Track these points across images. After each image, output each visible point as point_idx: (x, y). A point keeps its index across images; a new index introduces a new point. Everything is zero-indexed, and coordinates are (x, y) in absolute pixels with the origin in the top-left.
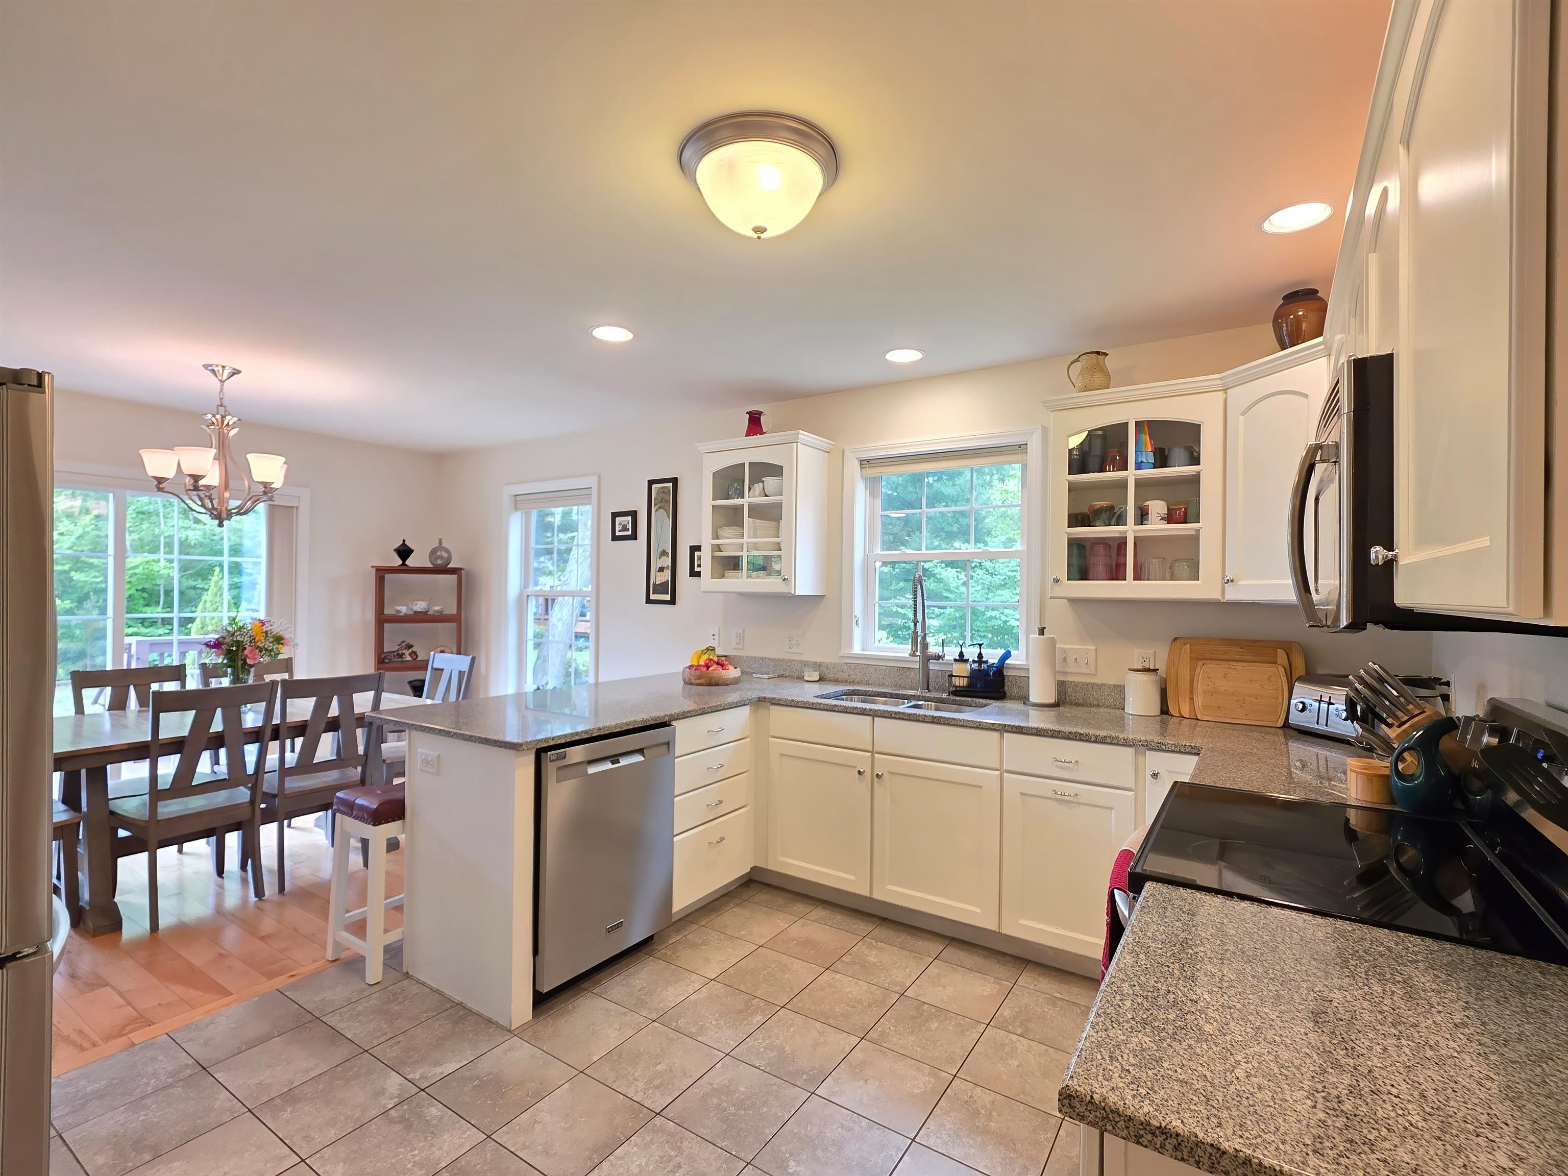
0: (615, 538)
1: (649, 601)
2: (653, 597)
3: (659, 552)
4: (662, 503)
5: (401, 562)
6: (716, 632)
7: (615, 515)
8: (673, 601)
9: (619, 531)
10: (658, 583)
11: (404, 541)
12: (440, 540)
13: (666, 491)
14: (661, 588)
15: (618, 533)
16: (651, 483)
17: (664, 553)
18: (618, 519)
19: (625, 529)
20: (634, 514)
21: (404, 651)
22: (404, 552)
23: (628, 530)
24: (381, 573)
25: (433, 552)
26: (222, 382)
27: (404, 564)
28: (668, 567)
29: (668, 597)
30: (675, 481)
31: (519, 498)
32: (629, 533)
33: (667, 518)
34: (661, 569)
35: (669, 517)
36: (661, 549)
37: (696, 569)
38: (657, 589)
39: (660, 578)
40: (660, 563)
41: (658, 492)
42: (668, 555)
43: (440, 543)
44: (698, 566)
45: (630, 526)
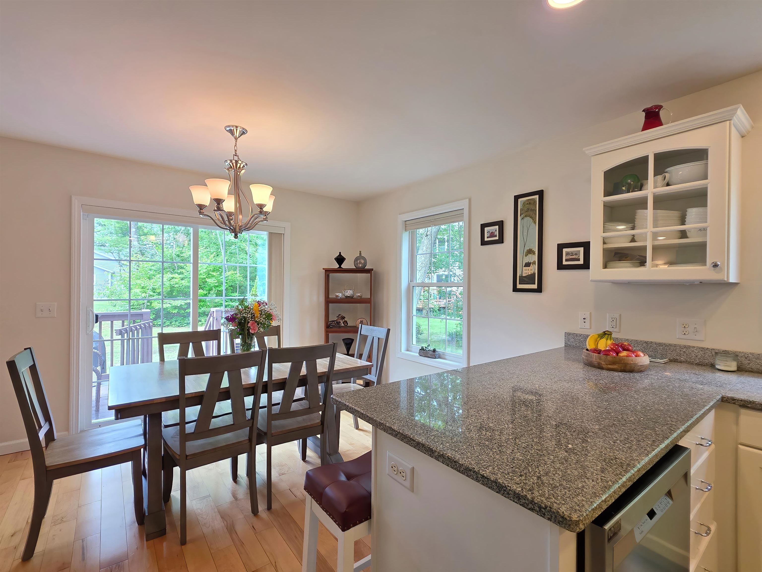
0: (484, 243)
1: (515, 289)
2: (519, 286)
3: (525, 251)
4: (528, 212)
5: (338, 266)
6: (587, 316)
7: (483, 226)
8: (539, 290)
9: (488, 238)
10: (524, 275)
11: (340, 253)
12: (360, 252)
13: (532, 202)
14: (529, 279)
15: (486, 239)
16: (517, 198)
17: (530, 252)
18: (486, 229)
19: (492, 235)
20: (501, 224)
21: (340, 321)
22: (340, 260)
23: (496, 236)
24: (328, 272)
25: (356, 259)
26: (236, 139)
27: (340, 267)
28: (534, 263)
29: (535, 286)
30: (541, 193)
31: (407, 223)
32: (497, 238)
33: (533, 224)
34: (528, 265)
35: (535, 223)
36: (527, 248)
37: (565, 263)
38: (524, 280)
39: (527, 271)
40: (526, 260)
41: (524, 204)
42: (534, 253)
43: (360, 254)
44: (567, 260)
45: (497, 233)
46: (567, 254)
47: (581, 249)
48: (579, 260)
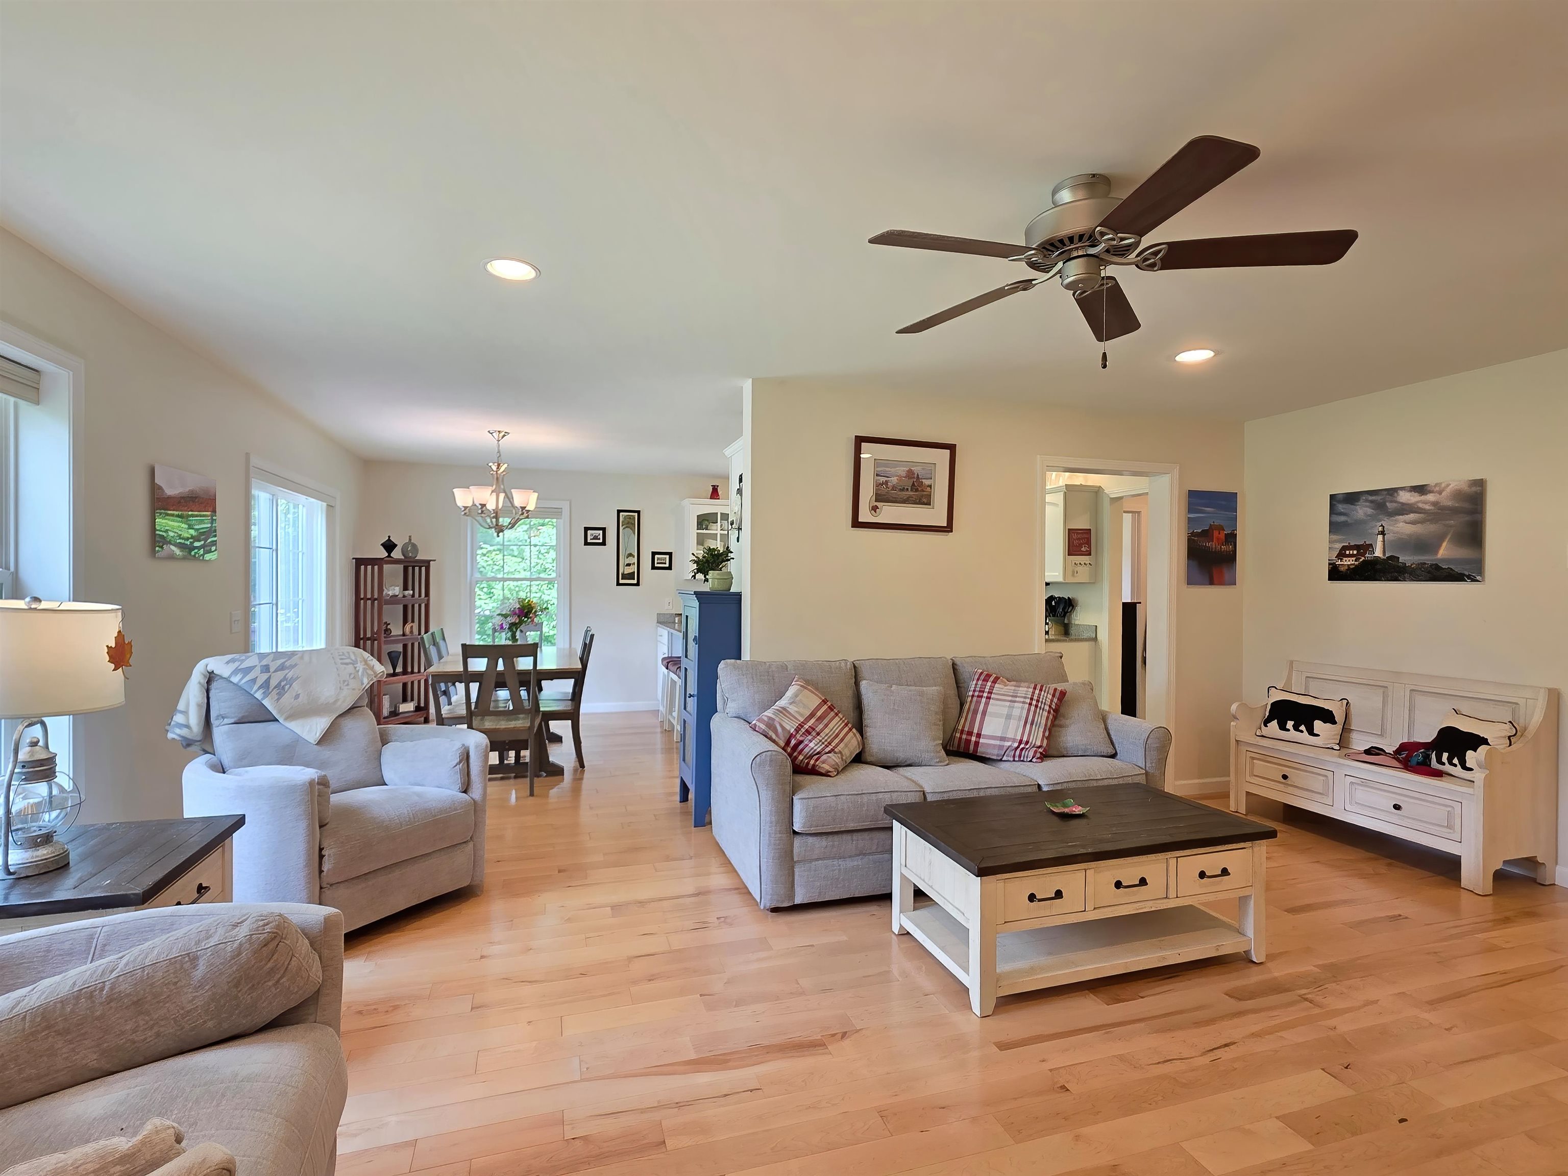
0: (586, 543)
1: (618, 584)
2: (621, 581)
3: (626, 554)
4: (629, 524)
5: (387, 554)
7: (586, 529)
8: (638, 584)
9: (591, 539)
10: (625, 573)
11: (389, 537)
12: (410, 537)
13: (632, 518)
14: (630, 576)
15: (589, 541)
16: (618, 512)
17: (630, 555)
18: (590, 532)
19: (596, 538)
20: (604, 530)
22: (389, 546)
23: (599, 539)
25: (407, 547)
26: (498, 441)
27: (389, 556)
28: (634, 564)
29: (635, 582)
30: (638, 512)
32: (601, 541)
33: (632, 535)
34: (629, 565)
35: (634, 534)
36: (628, 552)
37: (656, 565)
38: (625, 577)
39: (628, 570)
40: (628, 561)
41: (625, 517)
42: (634, 557)
43: (410, 540)
44: (657, 563)
45: (601, 537)
46: (658, 559)
47: (667, 557)
48: (665, 563)
